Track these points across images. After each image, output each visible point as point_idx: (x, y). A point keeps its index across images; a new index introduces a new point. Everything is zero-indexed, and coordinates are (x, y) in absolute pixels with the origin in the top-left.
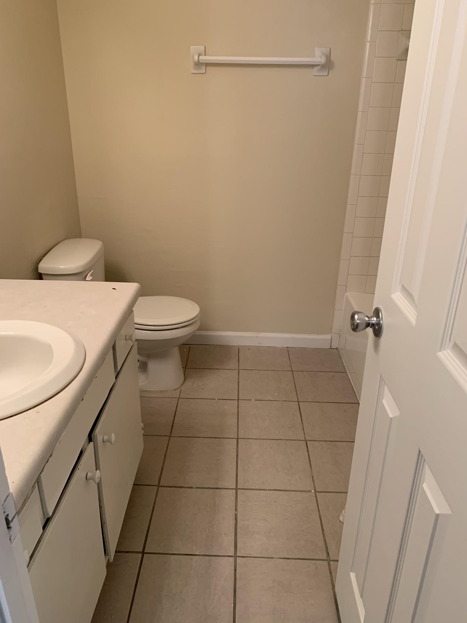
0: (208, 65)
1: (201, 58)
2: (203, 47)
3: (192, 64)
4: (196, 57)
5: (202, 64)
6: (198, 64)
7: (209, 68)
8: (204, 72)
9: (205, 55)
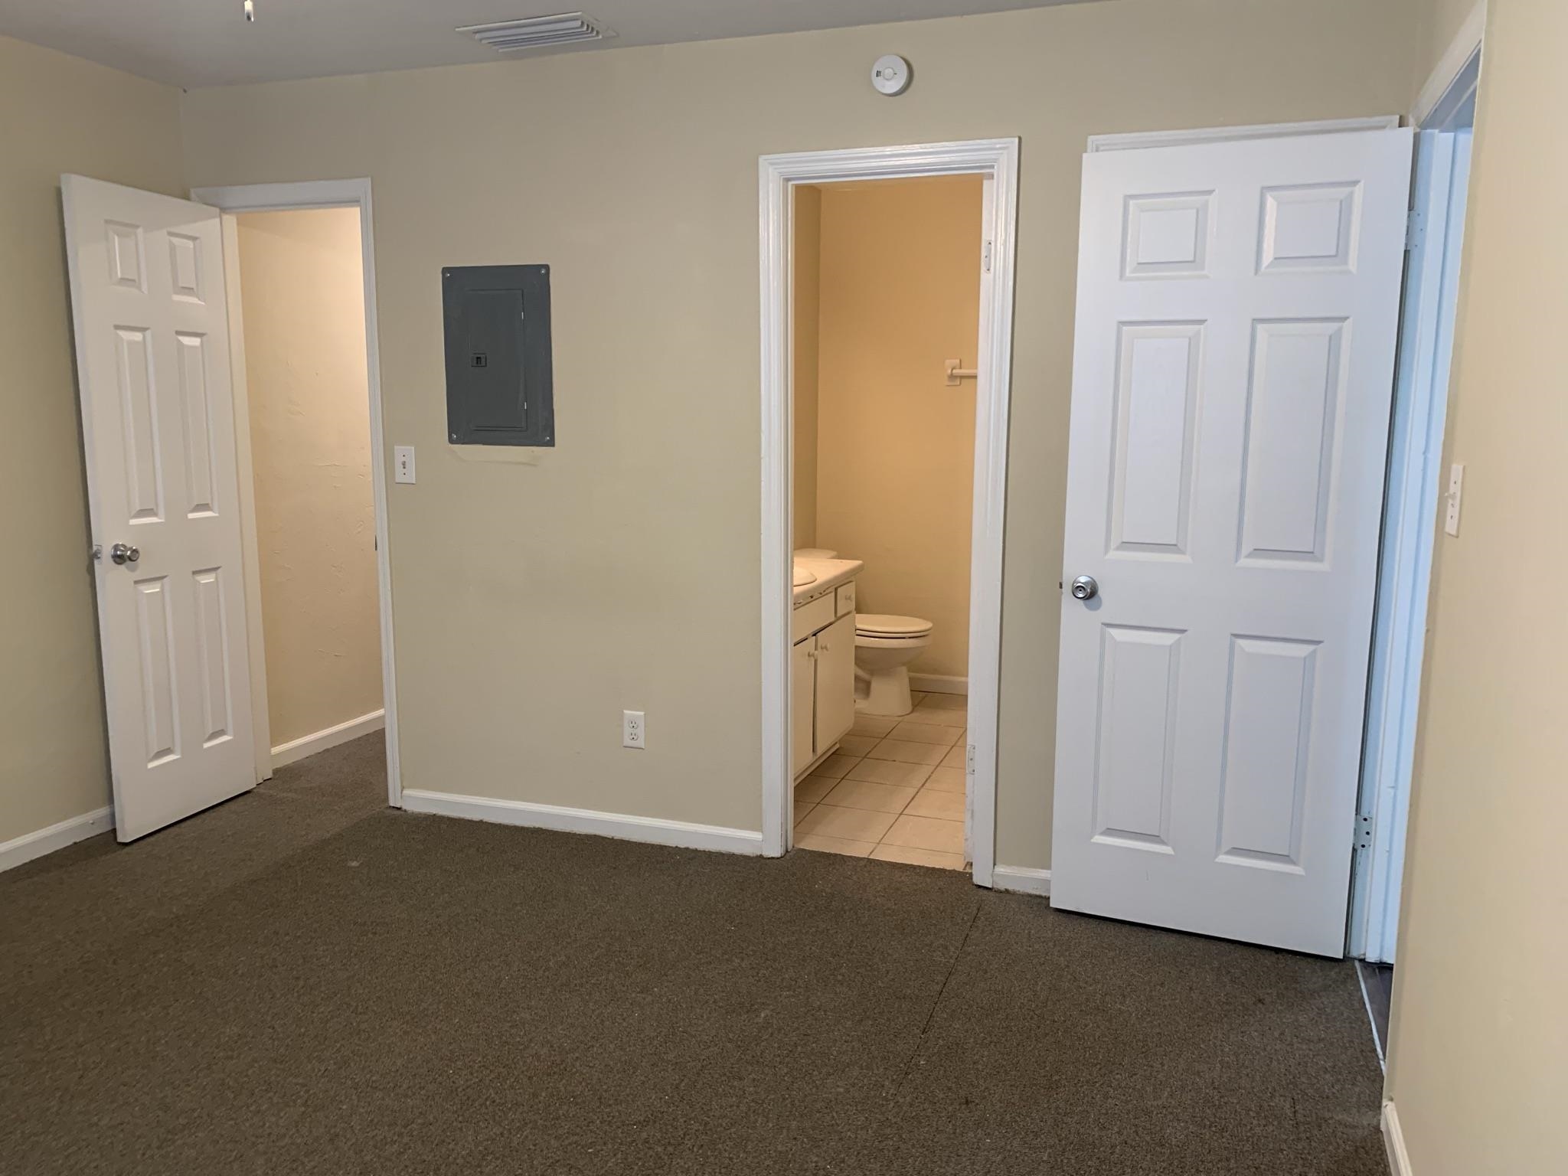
0: (962, 377)
1: (954, 371)
2: (958, 361)
3: (946, 378)
4: (949, 371)
5: (956, 377)
6: (952, 377)
7: (964, 381)
8: (958, 383)
9: (961, 368)
